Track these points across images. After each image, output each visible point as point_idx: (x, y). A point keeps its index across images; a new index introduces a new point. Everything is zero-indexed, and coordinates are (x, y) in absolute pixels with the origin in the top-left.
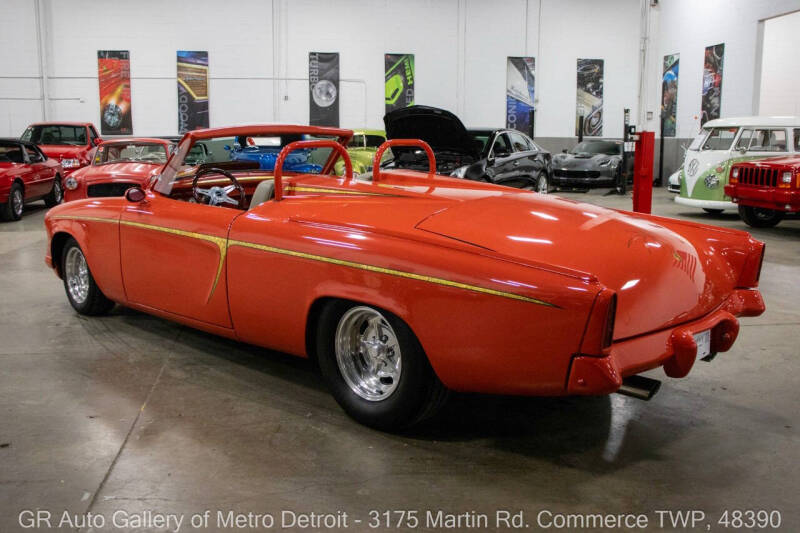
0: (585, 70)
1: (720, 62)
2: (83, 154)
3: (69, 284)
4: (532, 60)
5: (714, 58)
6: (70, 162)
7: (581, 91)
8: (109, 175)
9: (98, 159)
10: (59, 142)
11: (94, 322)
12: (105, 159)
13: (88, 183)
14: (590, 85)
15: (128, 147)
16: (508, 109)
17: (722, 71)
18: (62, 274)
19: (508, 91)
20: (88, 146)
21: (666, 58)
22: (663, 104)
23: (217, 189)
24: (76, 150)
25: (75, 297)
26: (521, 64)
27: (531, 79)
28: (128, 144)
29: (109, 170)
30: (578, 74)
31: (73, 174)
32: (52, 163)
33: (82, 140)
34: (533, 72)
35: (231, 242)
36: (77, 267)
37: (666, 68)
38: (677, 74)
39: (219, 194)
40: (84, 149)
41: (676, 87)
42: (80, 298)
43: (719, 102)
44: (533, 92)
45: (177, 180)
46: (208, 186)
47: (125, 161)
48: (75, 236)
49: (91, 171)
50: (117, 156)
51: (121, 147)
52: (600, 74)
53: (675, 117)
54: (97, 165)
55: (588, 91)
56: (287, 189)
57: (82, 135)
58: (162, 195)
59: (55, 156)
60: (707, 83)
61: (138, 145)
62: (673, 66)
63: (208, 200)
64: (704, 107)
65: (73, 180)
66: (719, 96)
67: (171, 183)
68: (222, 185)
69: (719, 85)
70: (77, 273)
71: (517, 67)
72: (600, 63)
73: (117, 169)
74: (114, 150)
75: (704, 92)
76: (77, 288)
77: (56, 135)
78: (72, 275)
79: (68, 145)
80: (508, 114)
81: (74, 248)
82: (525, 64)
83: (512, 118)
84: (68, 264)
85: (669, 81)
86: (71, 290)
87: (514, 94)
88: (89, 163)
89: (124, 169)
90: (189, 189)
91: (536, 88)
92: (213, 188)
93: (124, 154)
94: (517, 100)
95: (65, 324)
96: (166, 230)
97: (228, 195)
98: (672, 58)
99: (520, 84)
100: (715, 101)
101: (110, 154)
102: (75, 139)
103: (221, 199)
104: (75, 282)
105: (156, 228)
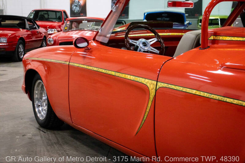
2: (60, 27)
3: (36, 106)
6: (52, 31)
8: (72, 37)
9: (66, 28)
10: (48, 20)
11: (49, 135)
12: (70, 28)
13: (60, 42)
15: (83, 22)
18: (31, 98)
20: (62, 22)
23: (144, 40)
24: (56, 24)
25: (39, 115)
28: (83, 20)
29: (72, 34)
31: (52, 36)
32: (42, 30)
33: (60, 19)
35: (160, 85)
36: (41, 94)
39: (145, 44)
40: (60, 24)
42: (42, 116)
45: (113, 33)
46: (137, 39)
47: (81, 30)
48: (39, 73)
49: (62, 34)
50: (77, 27)
51: (80, 22)
54: (66, 31)
56: (212, 38)
57: (59, 16)
58: (101, 43)
59: (45, 27)
61: (89, 21)
63: (136, 48)
65: (51, 39)
67: (109, 35)
68: (147, 38)
70: (41, 98)
73: (77, 34)
74: (76, 23)
76: (40, 109)
77: (46, 16)
78: (38, 99)
79: (52, 22)
81: (39, 81)
84: (36, 92)
86: (37, 110)
88: (61, 30)
89: (80, 34)
90: (122, 40)
92: (140, 40)
93: (81, 26)
95: (29, 135)
96: (103, 71)
97: (151, 45)
101: (73, 26)
102: (56, 19)
103: (146, 49)
104: (40, 104)
105: (95, 69)
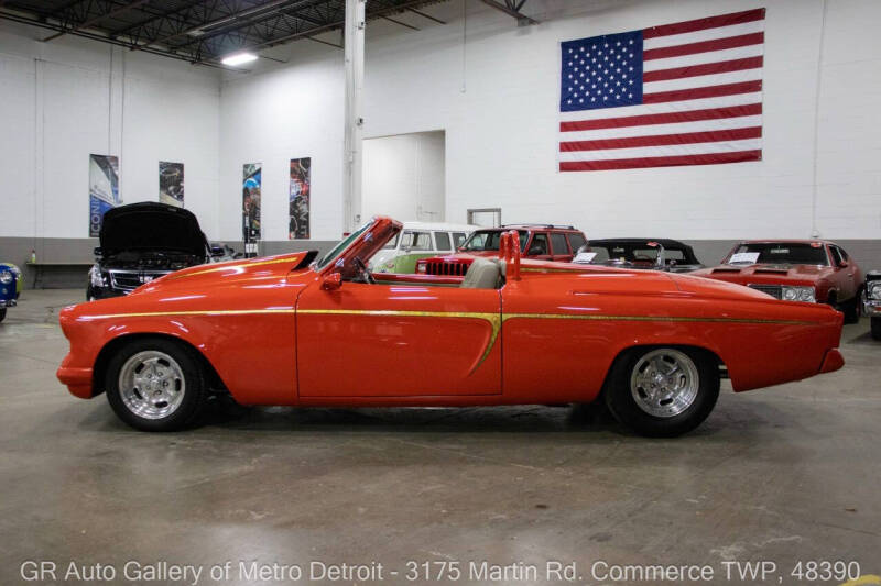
0: (166, 172)
1: (307, 174)
4: (115, 159)
5: (301, 169)
7: (163, 193)
14: (171, 188)
16: (92, 209)
17: (309, 182)
19: (91, 190)
21: (246, 166)
22: (244, 209)
26: (104, 162)
27: (114, 179)
30: (161, 177)
34: (116, 172)
35: (505, 317)
37: (247, 176)
38: (259, 182)
41: (259, 194)
43: (308, 209)
44: (117, 192)
52: (181, 177)
53: (259, 221)
55: (170, 194)
60: (294, 192)
62: (254, 175)
64: (292, 213)
66: (308, 203)
69: (308, 193)
71: (100, 166)
72: (180, 166)
75: (291, 199)
80: (92, 215)
82: (108, 163)
83: (96, 219)
85: (251, 188)
87: (97, 193)
91: (120, 189)
94: (102, 201)
98: (253, 166)
99: (104, 184)
100: (303, 207)
